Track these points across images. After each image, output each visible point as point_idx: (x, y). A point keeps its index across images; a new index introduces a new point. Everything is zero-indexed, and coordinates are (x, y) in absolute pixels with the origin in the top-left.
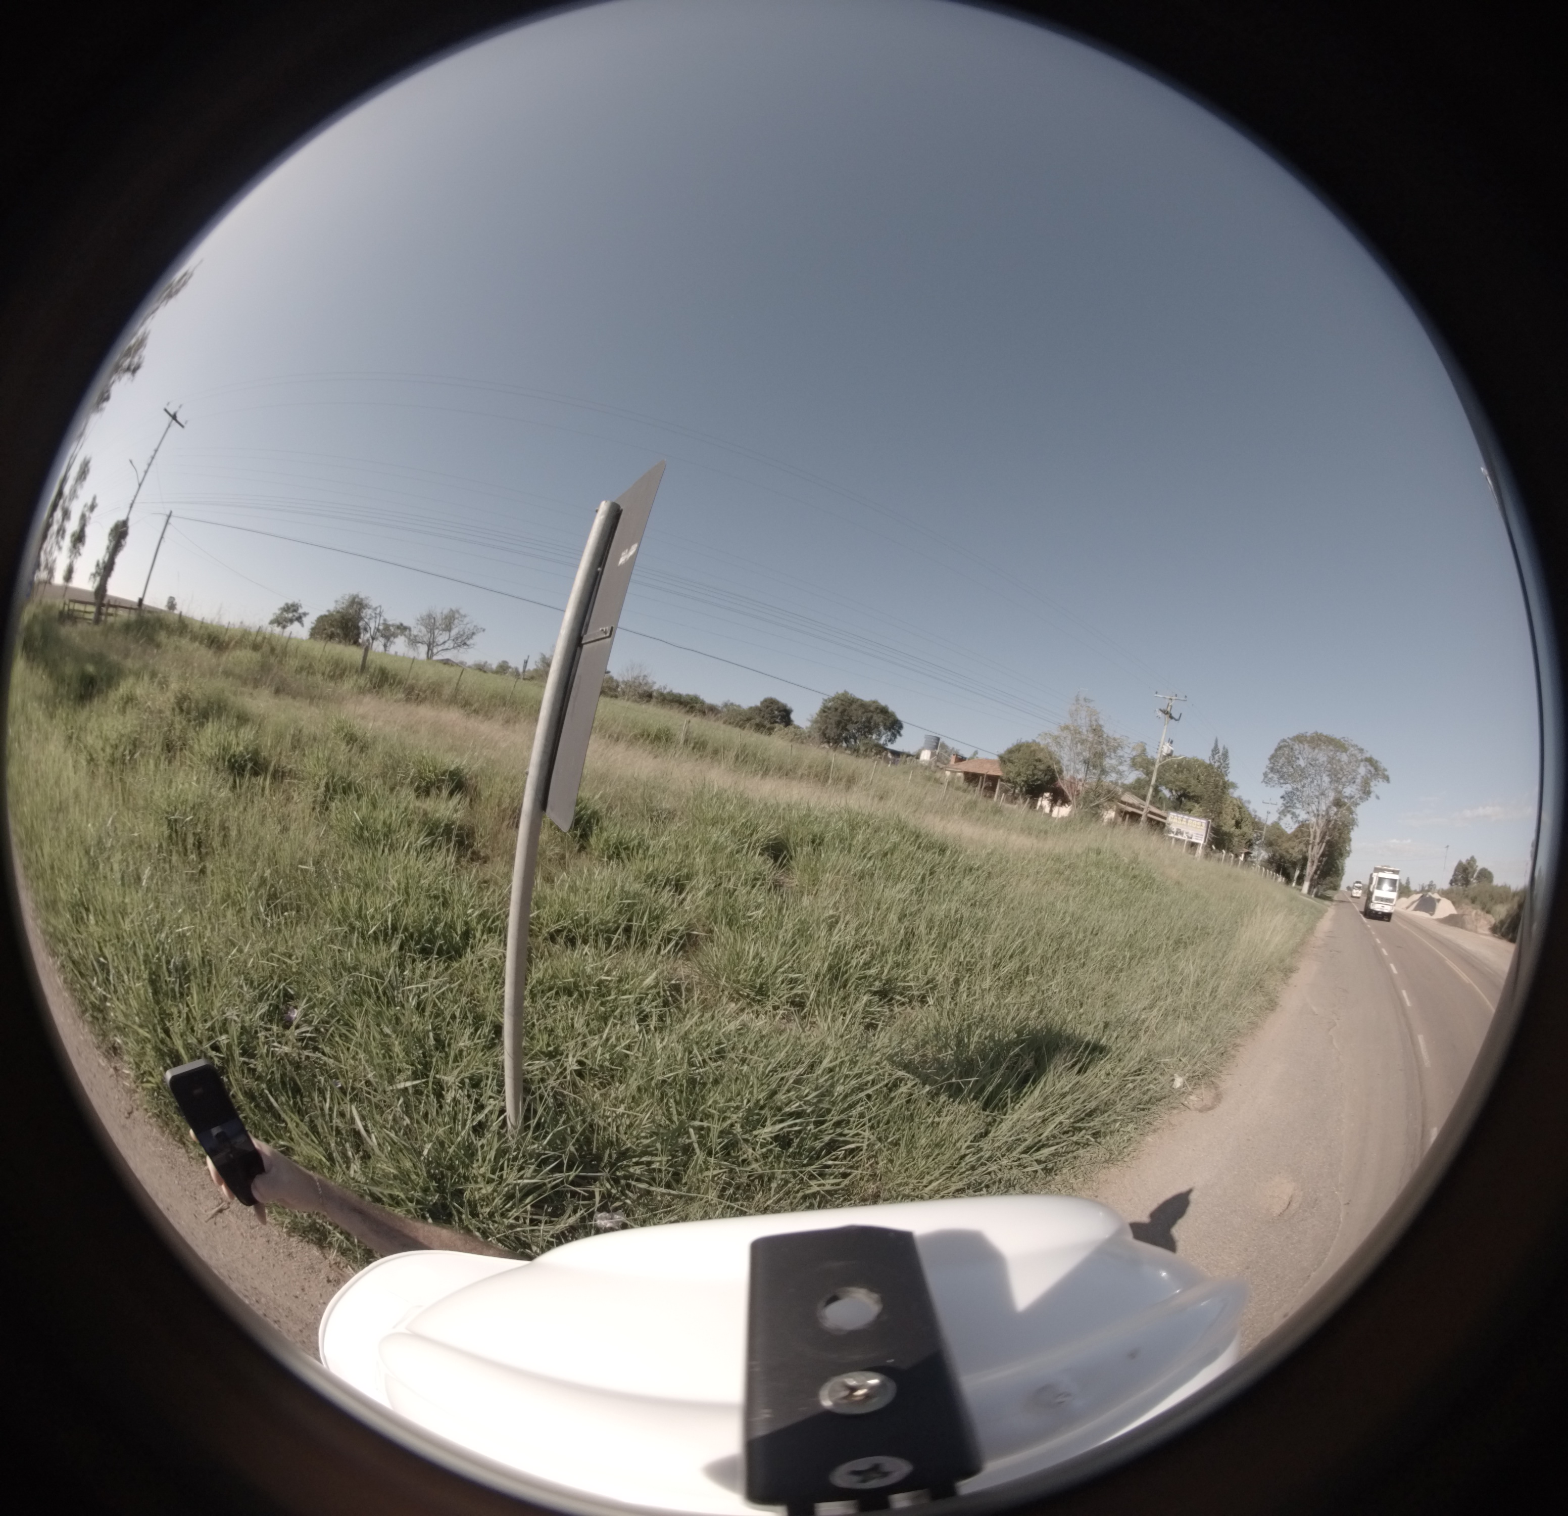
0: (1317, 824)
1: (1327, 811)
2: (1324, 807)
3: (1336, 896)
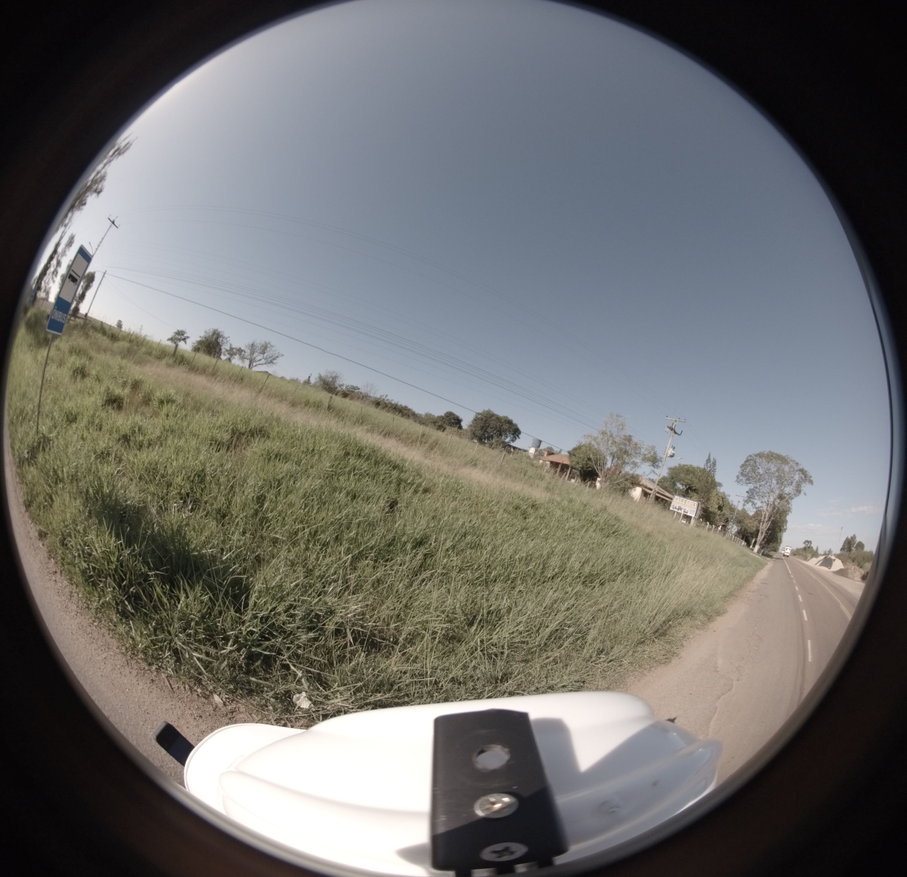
0: (767, 510)
1: (774, 502)
2: (772, 499)
3: (775, 555)
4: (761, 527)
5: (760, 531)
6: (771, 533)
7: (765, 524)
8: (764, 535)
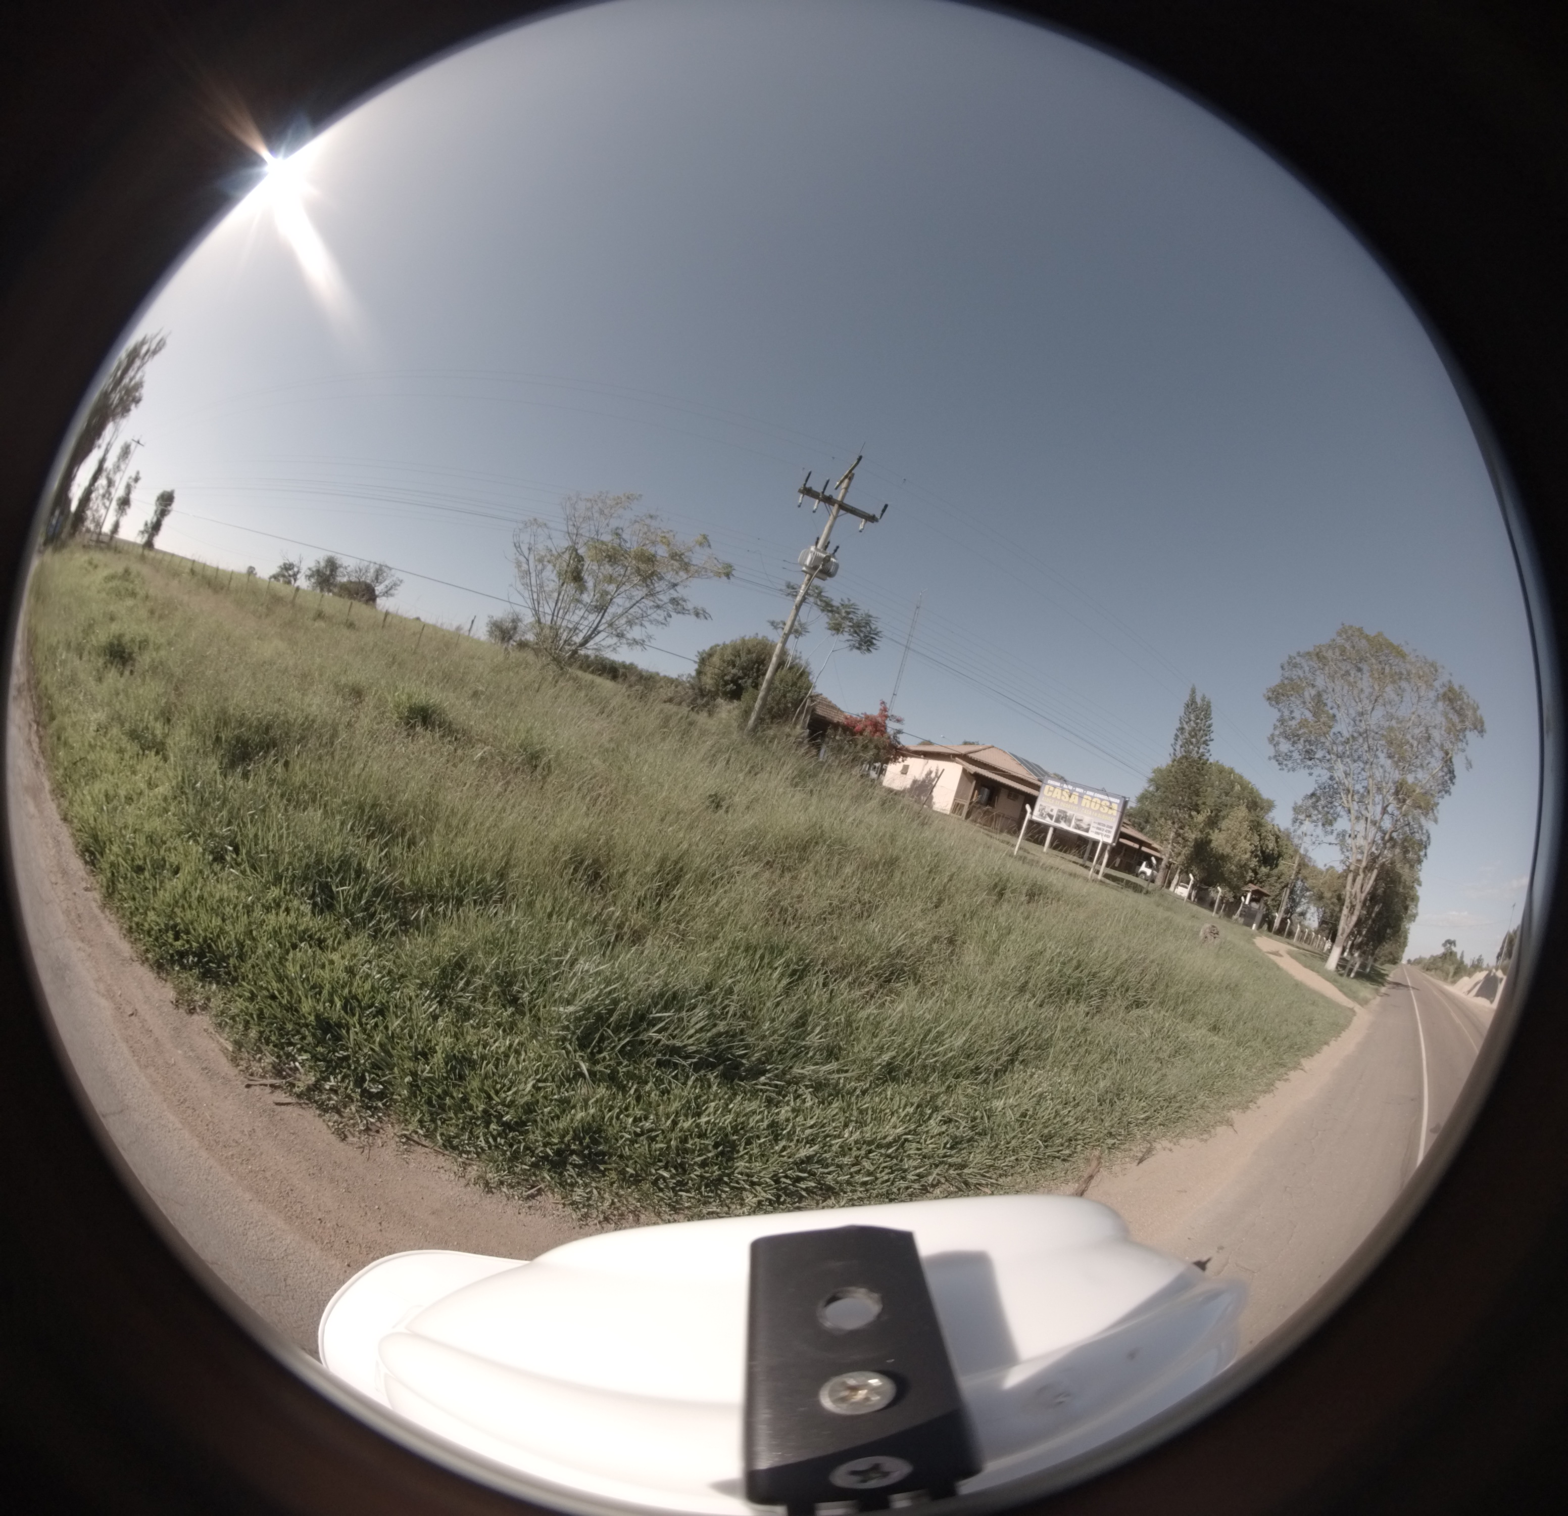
3: (1393, 974)
4: (1348, 888)
5: (1347, 903)
6: (1379, 913)
7: (1359, 880)
8: (1357, 913)
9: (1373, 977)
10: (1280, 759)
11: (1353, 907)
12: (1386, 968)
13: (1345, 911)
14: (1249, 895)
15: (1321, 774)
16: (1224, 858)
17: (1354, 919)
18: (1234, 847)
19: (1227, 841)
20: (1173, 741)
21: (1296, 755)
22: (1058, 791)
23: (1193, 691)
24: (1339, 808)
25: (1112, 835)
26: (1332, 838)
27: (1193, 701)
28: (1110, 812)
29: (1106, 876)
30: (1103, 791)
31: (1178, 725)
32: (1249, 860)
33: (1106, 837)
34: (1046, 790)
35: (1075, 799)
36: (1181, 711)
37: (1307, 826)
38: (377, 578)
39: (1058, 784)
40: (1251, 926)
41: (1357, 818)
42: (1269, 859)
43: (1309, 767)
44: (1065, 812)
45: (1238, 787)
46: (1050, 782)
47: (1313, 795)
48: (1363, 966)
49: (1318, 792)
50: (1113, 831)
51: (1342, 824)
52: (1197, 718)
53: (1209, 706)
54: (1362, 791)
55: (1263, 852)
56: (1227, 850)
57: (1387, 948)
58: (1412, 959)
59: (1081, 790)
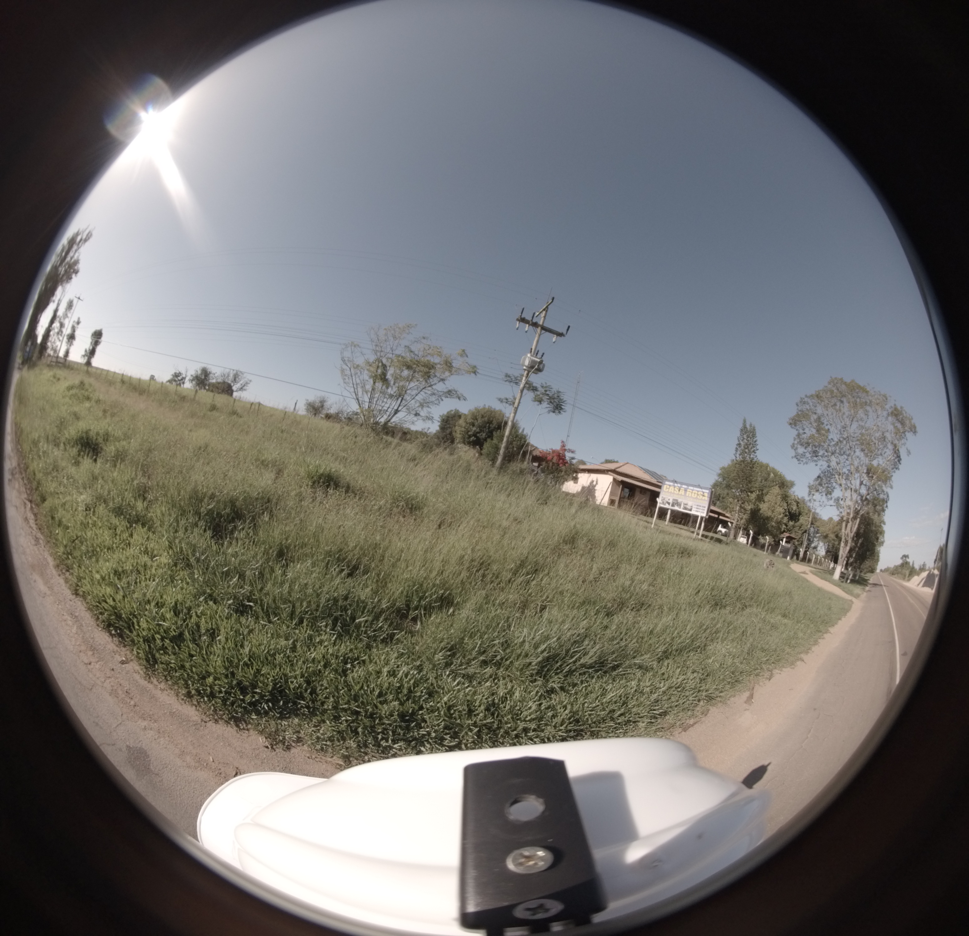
3: (872, 579)
4: (843, 530)
5: (843, 540)
6: (862, 544)
7: (849, 525)
8: (849, 545)
9: (861, 581)
10: (798, 457)
11: (846, 542)
12: (868, 576)
13: (842, 544)
14: (784, 540)
15: (823, 464)
16: (768, 518)
17: (848, 548)
18: (773, 511)
19: (769, 508)
20: (734, 452)
21: (808, 455)
22: (672, 488)
23: (745, 421)
24: (834, 484)
25: (705, 512)
26: (832, 502)
27: (745, 427)
28: (704, 498)
29: (703, 536)
30: (699, 486)
31: (737, 442)
32: (782, 518)
33: (702, 513)
34: (665, 488)
35: (682, 492)
36: (738, 434)
37: (817, 496)
38: (235, 380)
39: (672, 484)
40: (786, 558)
41: (846, 489)
42: (794, 516)
43: (816, 461)
44: (677, 500)
45: (772, 475)
46: (667, 483)
47: (819, 477)
48: (854, 576)
49: (822, 475)
50: (706, 509)
51: (837, 493)
52: (748, 437)
53: (754, 429)
54: (847, 472)
55: (790, 513)
56: (769, 514)
57: (867, 563)
58: (883, 569)
59: (685, 487)
